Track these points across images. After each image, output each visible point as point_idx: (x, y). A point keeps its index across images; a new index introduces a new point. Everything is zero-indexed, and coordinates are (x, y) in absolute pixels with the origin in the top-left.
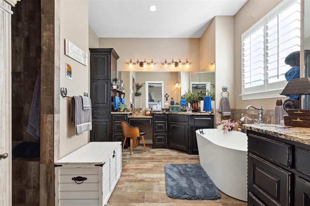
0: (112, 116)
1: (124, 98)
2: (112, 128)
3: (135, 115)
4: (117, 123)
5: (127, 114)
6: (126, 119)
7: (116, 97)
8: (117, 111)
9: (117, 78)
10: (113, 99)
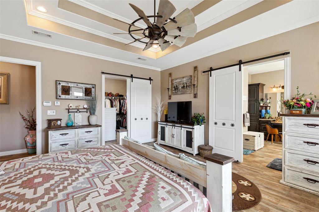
0: (260, 122)
1: (269, 109)
2: (260, 127)
3: (278, 121)
4: (263, 125)
5: (270, 121)
6: (270, 124)
7: (262, 110)
8: (263, 118)
9: (264, 98)
10: (260, 111)
